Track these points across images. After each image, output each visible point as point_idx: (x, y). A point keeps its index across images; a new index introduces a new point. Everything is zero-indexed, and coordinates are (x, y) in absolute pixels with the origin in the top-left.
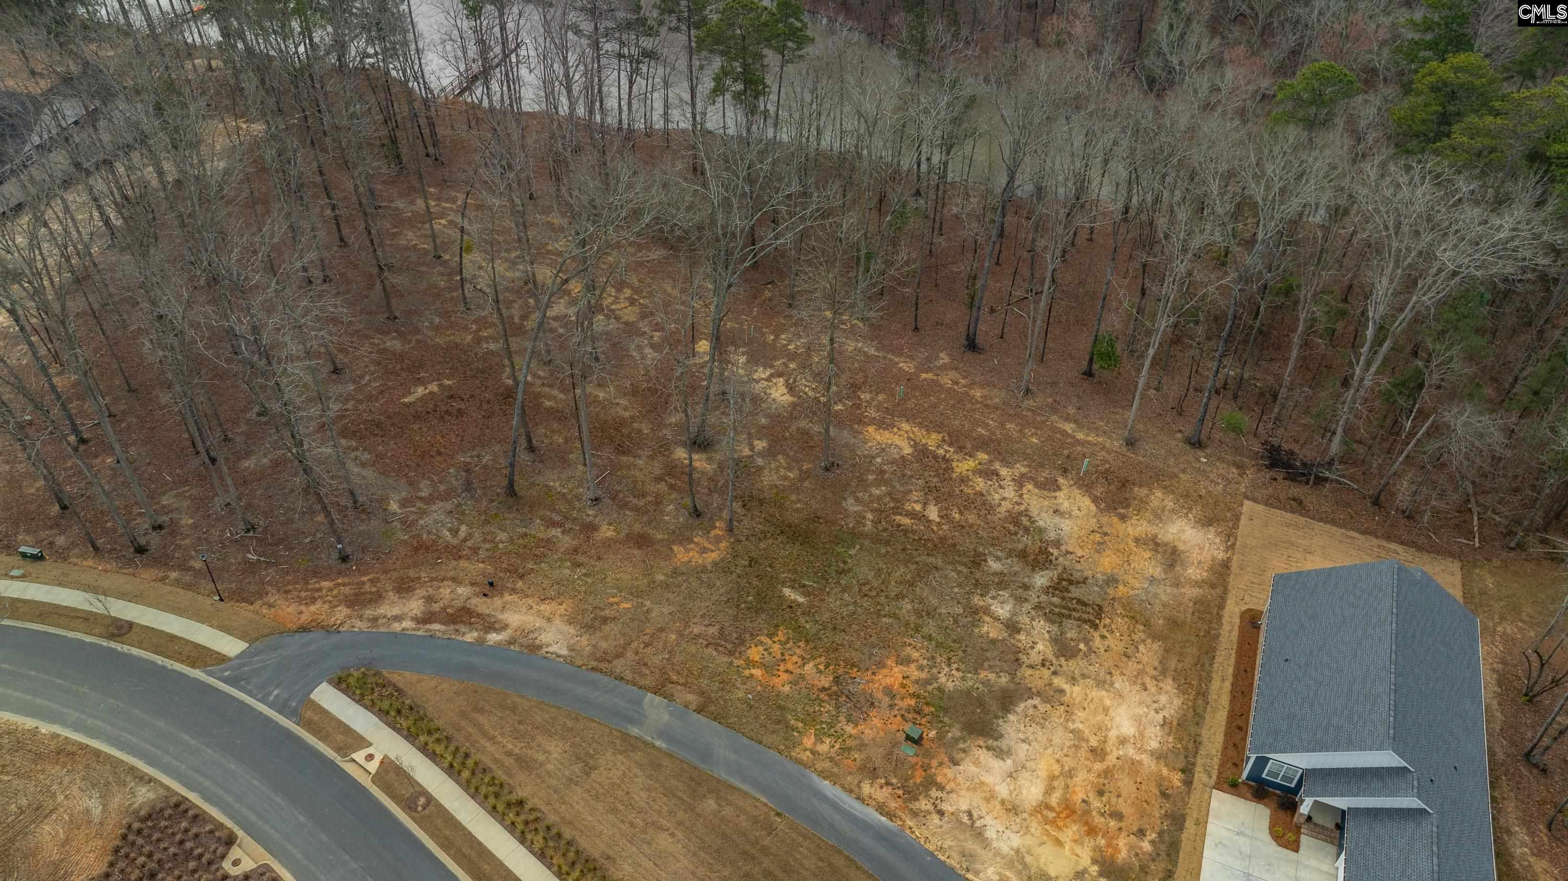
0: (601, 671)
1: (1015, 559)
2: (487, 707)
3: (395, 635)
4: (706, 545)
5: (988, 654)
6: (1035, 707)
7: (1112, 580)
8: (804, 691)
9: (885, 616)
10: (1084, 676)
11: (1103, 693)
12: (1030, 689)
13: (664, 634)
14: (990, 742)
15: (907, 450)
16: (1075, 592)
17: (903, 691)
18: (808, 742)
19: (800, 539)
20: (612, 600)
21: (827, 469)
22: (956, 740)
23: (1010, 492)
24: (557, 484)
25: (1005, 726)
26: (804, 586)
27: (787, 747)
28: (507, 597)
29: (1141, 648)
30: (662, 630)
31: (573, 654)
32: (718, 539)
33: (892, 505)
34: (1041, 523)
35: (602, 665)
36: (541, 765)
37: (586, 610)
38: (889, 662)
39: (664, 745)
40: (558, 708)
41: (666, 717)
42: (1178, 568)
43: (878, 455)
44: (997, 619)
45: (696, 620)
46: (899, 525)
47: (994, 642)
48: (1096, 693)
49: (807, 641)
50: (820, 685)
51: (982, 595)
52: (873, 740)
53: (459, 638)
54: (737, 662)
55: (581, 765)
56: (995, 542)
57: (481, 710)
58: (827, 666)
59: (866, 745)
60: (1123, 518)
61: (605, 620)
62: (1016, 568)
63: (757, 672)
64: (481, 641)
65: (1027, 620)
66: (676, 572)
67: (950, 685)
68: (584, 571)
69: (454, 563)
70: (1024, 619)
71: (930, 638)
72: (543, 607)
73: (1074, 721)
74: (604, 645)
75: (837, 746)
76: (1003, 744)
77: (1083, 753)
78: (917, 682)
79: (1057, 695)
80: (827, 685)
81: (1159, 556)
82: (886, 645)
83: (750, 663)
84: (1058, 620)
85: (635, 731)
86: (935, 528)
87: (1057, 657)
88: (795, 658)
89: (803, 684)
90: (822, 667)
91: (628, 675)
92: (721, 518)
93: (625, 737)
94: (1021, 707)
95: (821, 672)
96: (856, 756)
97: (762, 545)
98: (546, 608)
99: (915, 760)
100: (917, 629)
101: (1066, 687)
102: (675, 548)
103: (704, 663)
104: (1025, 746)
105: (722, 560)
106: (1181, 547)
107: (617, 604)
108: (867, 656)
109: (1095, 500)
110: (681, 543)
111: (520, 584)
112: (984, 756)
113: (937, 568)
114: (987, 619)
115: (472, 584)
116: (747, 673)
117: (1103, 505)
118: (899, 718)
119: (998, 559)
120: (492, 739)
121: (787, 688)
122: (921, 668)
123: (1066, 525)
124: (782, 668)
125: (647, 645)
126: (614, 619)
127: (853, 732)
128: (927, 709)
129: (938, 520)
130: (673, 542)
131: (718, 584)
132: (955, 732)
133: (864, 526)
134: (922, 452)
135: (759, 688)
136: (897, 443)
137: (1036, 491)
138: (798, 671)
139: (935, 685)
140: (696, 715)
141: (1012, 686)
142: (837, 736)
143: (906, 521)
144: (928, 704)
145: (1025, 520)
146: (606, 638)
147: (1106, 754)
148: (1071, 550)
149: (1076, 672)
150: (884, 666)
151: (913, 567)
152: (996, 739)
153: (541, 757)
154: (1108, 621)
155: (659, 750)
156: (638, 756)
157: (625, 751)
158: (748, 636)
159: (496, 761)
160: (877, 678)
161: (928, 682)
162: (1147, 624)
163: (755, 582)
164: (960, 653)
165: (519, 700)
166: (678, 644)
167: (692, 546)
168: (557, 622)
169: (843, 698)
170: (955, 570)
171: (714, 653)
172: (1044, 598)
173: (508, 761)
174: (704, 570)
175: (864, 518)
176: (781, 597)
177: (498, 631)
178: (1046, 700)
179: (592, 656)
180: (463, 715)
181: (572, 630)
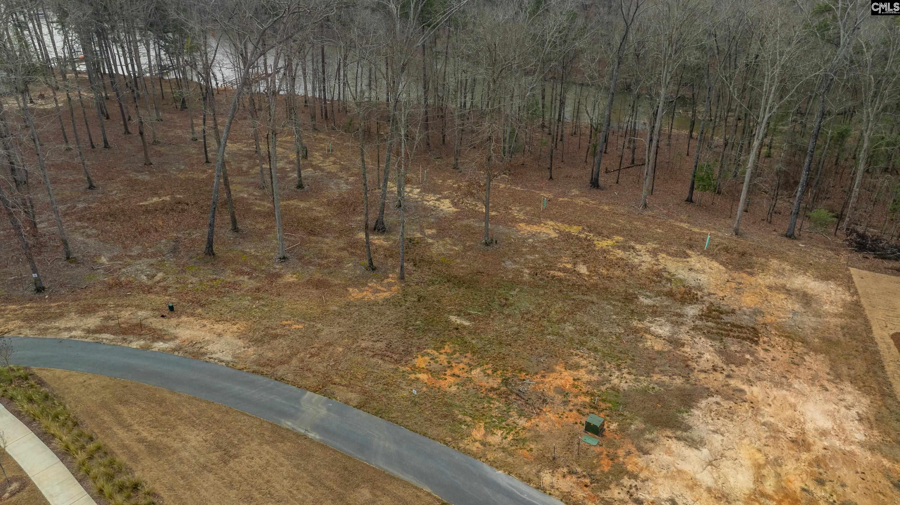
0: (262, 374)
1: (664, 297)
2: (132, 400)
3: (61, 341)
4: (380, 288)
5: (657, 362)
6: (717, 403)
7: (757, 312)
8: (472, 391)
9: (549, 334)
10: (759, 379)
11: (784, 392)
12: (708, 389)
13: (331, 348)
14: (679, 433)
15: (554, 235)
16: (726, 319)
17: (575, 391)
18: (478, 434)
19: (465, 285)
20: (285, 322)
21: (487, 244)
22: (642, 432)
23: (647, 258)
24: (252, 251)
25: (691, 419)
26: (469, 314)
27: (454, 439)
28: (184, 318)
29: (806, 358)
30: (330, 344)
31: (236, 360)
32: (390, 285)
33: (545, 264)
34: (680, 276)
35: (265, 370)
36: (175, 452)
37: (259, 329)
38: (558, 368)
39: (318, 437)
40: (209, 403)
41: (323, 412)
42: (814, 305)
43: (530, 238)
44: (659, 336)
45: (364, 337)
46: (553, 277)
47: (659, 352)
48: (775, 392)
49: (474, 353)
50: (488, 386)
51: (639, 320)
52: (550, 432)
53: (126, 345)
54: (402, 369)
55: (219, 453)
56: (642, 287)
57: (125, 402)
58: (495, 371)
59: (542, 436)
60: (751, 274)
61: (275, 337)
62: (666, 303)
63: (423, 377)
64: (145, 348)
65: (689, 338)
66: (349, 305)
67: (624, 386)
68: (263, 303)
69: (142, 296)
70: (684, 337)
71: (596, 350)
72: (216, 326)
73: (763, 416)
74: (270, 354)
75: (510, 437)
76: (695, 434)
77: (783, 443)
78: (589, 383)
79: (738, 394)
80: (495, 386)
81: (793, 297)
82: (553, 355)
83: (415, 369)
84: (718, 338)
85: (288, 424)
86: (586, 278)
87: (727, 365)
88: (461, 366)
89: (471, 386)
90: (489, 372)
91: (290, 377)
92: (394, 272)
93: (276, 429)
94: (703, 403)
95: (488, 375)
96: (532, 446)
97: (430, 288)
98: (219, 327)
99: (598, 449)
100: (582, 344)
101: (745, 387)
102: (351, 290)
103: (370, 369)
104: (718, 437)
105: (393, 297)
106: (810, 292)
107: (290, 325)
108: (535, 362)
109: (722, 263)
110: (356, 286)
111: (200, 310)
112: (676, 446)
113: (593, 303)
114: (649, 336)
115: (153, 310)
116: (412, 376)
117: (730, 267)
118: (574, 412)
119: (648, 297)
120: (128, 428)
121: (454, 389)
122: (591, 372)
123: (703, 278)
124: (449, 372)
125: (312, 356)
126: (283, 336)
127: (527, 425)
128: (603, 405)
129: (587, 273)
130: (349, 286)
131: (388, 312)
132: (637, 425)
133: (522, 277)
134: (567, 237)
135: (425, 389)
136: (545, 231)
137: (670, 258)
138: (465, 375)
139: (608, 385)
140: (356, 411)
141: (688, 386)
142: (509, 429)
143: (561, 274)
144: (604, 401)
145: (665, 274)
146: (273, 350)
147: (810, 445)
148: (712, 292)
149: (750, 375)
150: (553, 371)
151: (570, 302)
152: (686, 431)
153: (177, 445)
154: (766, 339)
155: (312, 441)
156: (287, 446)
157: (274, 442)
158: (414, 349)
159: (124, 447)
160: (547, 380)
161: (599, 383)
162: (803, 341)
163: (423, 311)
164: (629, 362)
165: (168, 395)
166: (344, 355)
167: (367, 288)
168: (228, 337)
169: (512, 397)
170: (610, 304)
171: (380, 362)
172: (697, 322)
173: (137, 447)
174: (376, 303)
175: (522, 272)
176: (448, 322)
177: (164, 340)
178: (728, 398)
179: (255, 362)
180: (104, 405)
181: (240, 343)
